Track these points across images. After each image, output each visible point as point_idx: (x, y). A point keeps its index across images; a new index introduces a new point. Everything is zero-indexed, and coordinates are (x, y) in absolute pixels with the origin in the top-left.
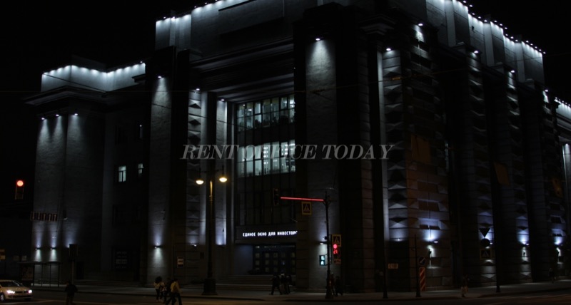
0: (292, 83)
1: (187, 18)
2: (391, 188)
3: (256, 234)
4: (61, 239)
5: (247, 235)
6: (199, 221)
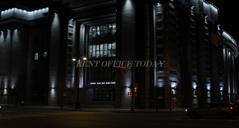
0: (115, 17)
3: (96, 83)
4: (9, 84)
5: (92, 83)
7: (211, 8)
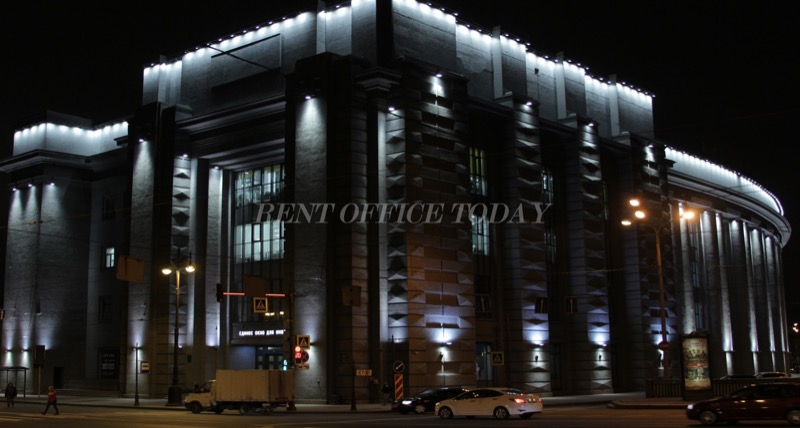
0: (283, 150)
1: (178, 65)
2: (391, 279)
3: (254, 333)
4: (34, 337)
5: (243, 334)
6: (186, 316)
7: (619, 97)
